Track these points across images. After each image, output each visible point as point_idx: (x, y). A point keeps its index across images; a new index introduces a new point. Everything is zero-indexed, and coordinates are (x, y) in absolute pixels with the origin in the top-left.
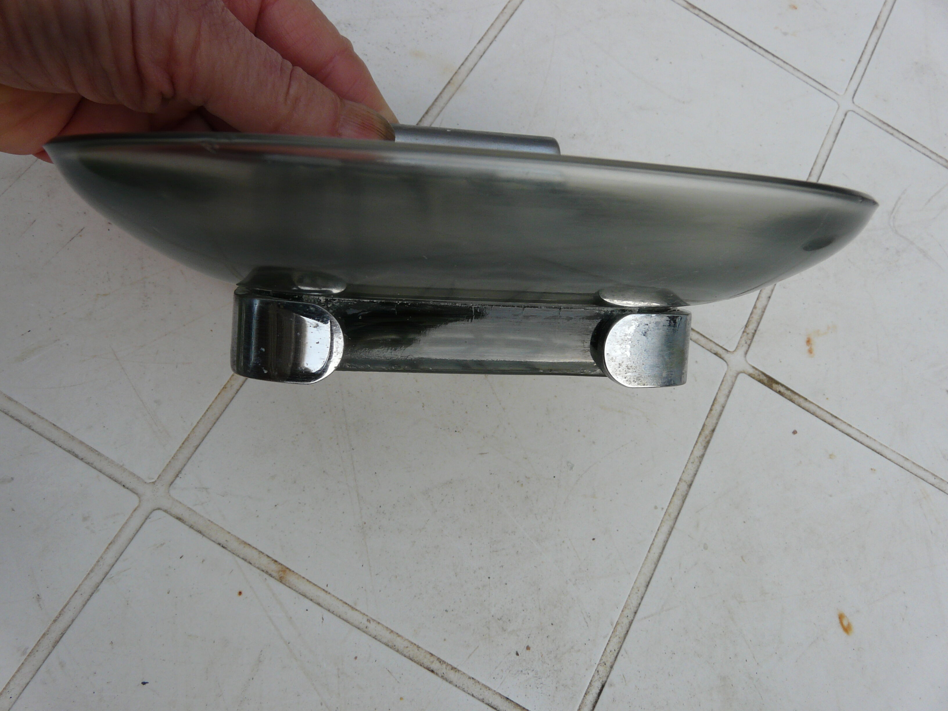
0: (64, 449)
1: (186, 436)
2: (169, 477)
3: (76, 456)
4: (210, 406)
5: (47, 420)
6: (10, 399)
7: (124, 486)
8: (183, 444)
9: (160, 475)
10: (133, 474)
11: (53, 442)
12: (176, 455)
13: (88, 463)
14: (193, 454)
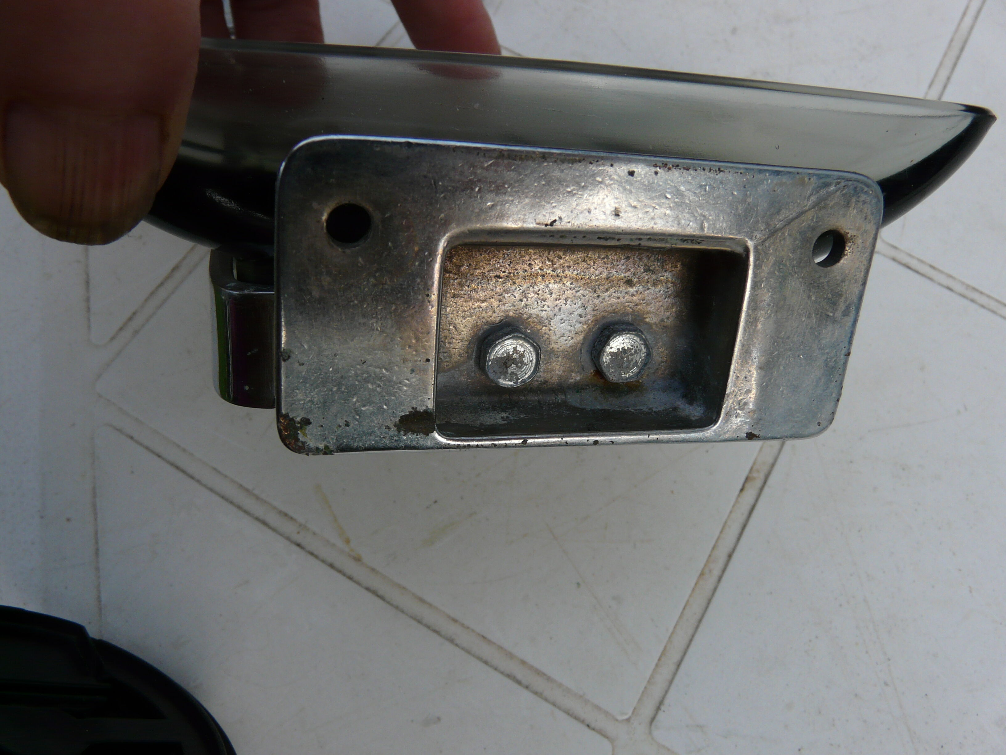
0: (502, 673)
1: (661, 649)
2: (648, 710)
3: (519, 683)
4: (688, 601)
5: (473, 631)
6: (422, 600)
7: (588, 726)
8: (659, 659)
9: (635, 709)
10: (598, 708)
11: (486, 663)
12: (652, 676)
13: (536, 693)
14: (675, 674)
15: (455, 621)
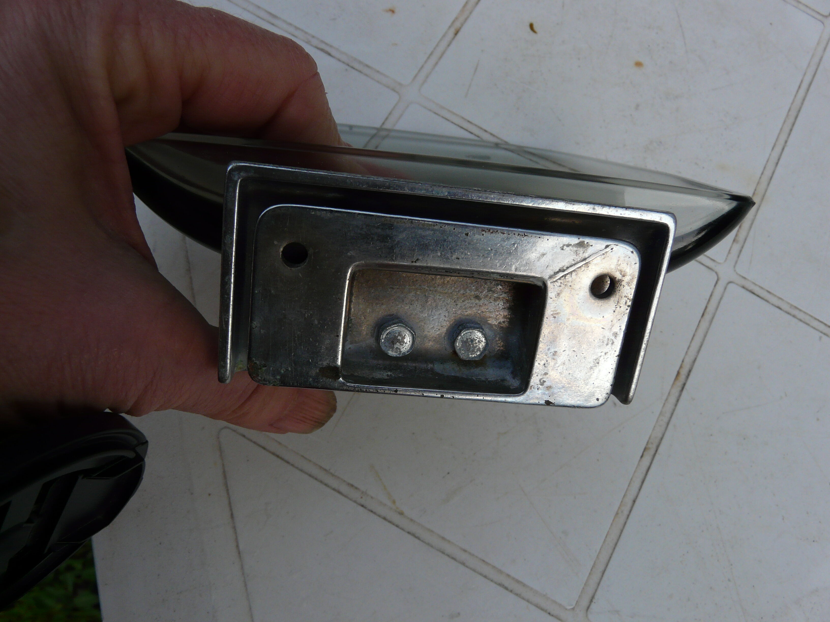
0: (496, 583)
1: (592, 563)
2: (585, 603)
3: (506, 588)
4: (608, 532)
5: (477, 557)
6: (443, 538)
7: (549, 614)
8: (591, 570)
9: (577, 601)
10: (555, 602)
11: (485, 577)
12: (587, 581)
13: (517, 594)
14: (601, 579)
15: (465, 551)
